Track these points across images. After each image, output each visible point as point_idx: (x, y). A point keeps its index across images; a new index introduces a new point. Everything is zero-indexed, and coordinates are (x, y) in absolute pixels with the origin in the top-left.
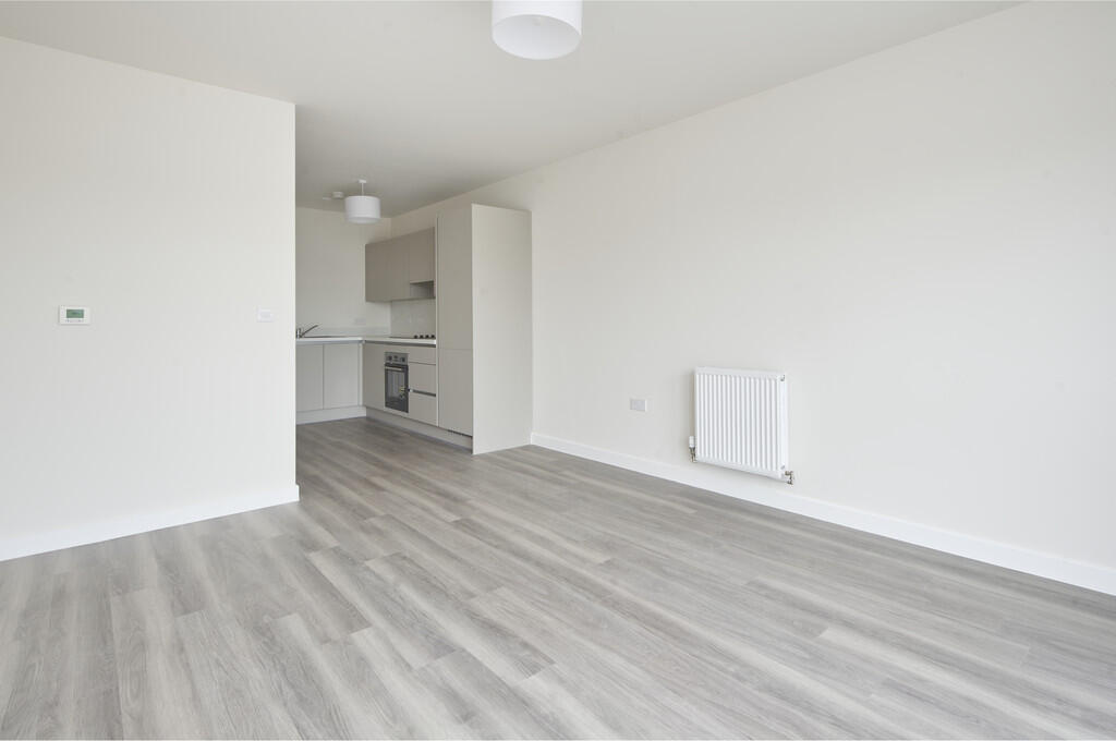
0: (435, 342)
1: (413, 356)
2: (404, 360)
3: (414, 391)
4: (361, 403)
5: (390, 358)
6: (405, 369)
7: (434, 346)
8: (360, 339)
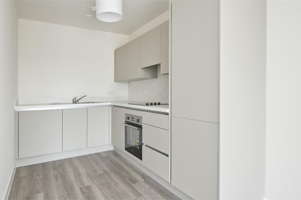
0: (168, 111)
1: (146, 120)
2: (138, 121)
3: (147, 146)
4: (110, 143)
5: (128, 118)
6: (140, 127)
7: (167, 114)
8: (110, 104)
